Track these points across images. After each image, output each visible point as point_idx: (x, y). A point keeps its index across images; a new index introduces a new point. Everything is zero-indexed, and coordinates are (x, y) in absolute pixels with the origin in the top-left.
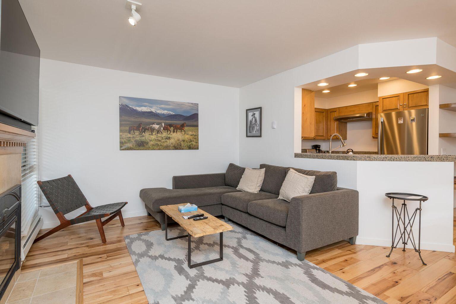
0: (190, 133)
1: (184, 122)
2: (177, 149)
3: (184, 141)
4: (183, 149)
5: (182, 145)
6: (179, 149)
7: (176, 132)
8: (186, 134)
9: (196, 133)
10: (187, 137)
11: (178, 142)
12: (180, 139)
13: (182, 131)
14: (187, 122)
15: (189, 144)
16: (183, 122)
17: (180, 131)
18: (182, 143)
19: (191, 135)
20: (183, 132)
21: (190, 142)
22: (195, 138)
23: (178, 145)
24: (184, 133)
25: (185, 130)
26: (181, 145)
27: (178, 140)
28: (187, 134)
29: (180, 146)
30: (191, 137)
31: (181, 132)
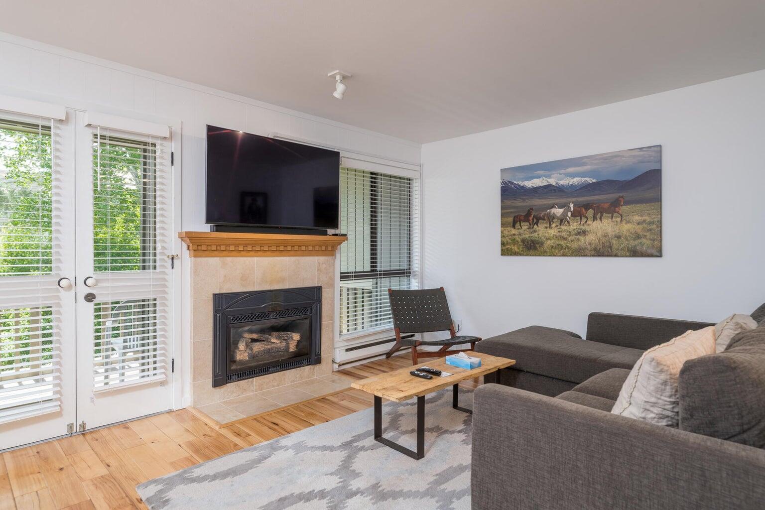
0: (637, 218)
1: (621, 195)
2: (603, 256)
3: (619, 237)
4: (616, 256)
5: (615, 247)
6: (608, 256)
7: (601, 219)
8: (624, 222)
9: (654, 216)
10: (626, 228)
11: (604, 240)
12: (610, 235)
13: (615, 214)
14: (628, 195)
15: (633, 243)
16: (616, 195)
17: (611, 215)
18: (614, 242)
19: (638, 224)
20: (617, 217)
21: (634, 240)
22: (651, 230)
23: (604, 246)
24: (619, 219)
25: (620, 212)
26: (611, 247)
27: (606, 236)
28: (628, 222)
29: (609, 250)
30: (639, 229)
31: (612, 218)
